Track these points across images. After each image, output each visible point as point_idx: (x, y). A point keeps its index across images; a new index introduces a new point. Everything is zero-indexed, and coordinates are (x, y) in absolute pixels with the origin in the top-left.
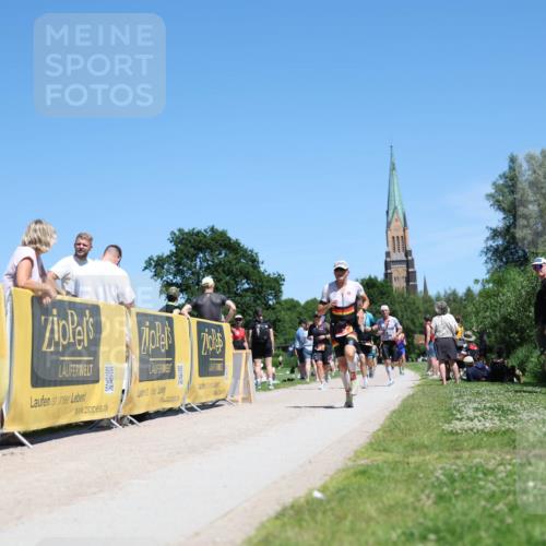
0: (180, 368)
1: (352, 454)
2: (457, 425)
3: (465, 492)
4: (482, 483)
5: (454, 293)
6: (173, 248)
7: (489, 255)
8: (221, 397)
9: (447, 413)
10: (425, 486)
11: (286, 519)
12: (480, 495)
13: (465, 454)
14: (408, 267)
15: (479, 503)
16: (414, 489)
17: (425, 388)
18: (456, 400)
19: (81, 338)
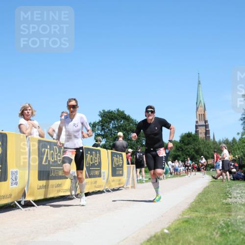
0: (104, 173)
1: (181, 213)
2: (229, 200)
3: (234, 231)
4: (241, 227)
5: (227, 140)
6: (101, 119)
7: (244, 121)
8: (122, 186)
9: (225, 195)
10: (215, 228)
11: (152, 242)
12: (241, 233)
13: (233, 214)
14: (206, 128)
15: (240, 237)
16: (210, 230)
17: (214, 183)
18: (229, 189)
19: (60, 159)
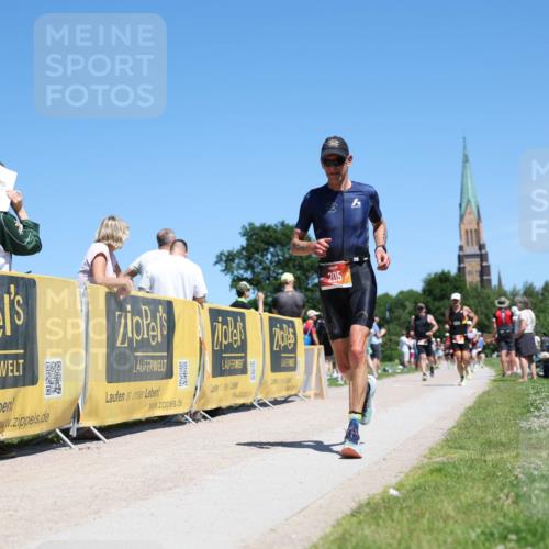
0: (253, 364)
1: (427, 452)
2: (535, 422)
3: (546, 492)
6: (245, 243)
8: (293, 393)
9: (524, 410)
10: (504, 485)
11: (362, 517)
13: (544, 453)
14: (482, 261)
16: (492, 488)
17: (501, 384)
18: (534, 397)
19: (155, 333)
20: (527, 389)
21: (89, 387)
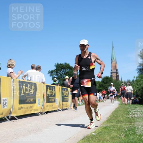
0: (57, 100)
1: (102, 123)
2: (130, 116)
3: (133, 134)
4: (137, 131)
5: (129, 81)
6: (56, 68)
7: (139, 71)
8: (68, 107)
9: (127, 113)
10: (122, 132)
11: (85, 140)
12: (137, 135)
13: (132, 124)
14: (117, 74)
15: (136, 137)
16: (119, 133)
17: (121, 106)
18: (130, 109)
19: (31, 91)
20: (128, 107)
21: (14, 105)
